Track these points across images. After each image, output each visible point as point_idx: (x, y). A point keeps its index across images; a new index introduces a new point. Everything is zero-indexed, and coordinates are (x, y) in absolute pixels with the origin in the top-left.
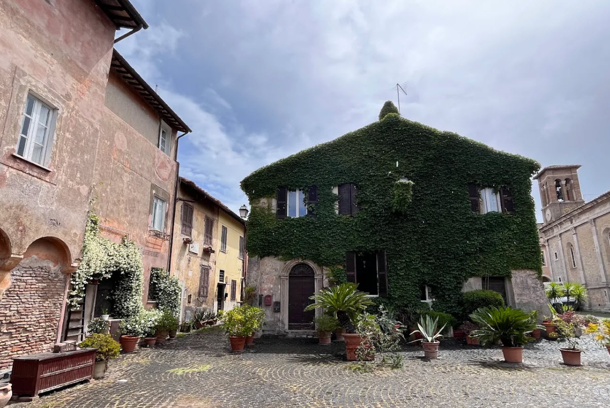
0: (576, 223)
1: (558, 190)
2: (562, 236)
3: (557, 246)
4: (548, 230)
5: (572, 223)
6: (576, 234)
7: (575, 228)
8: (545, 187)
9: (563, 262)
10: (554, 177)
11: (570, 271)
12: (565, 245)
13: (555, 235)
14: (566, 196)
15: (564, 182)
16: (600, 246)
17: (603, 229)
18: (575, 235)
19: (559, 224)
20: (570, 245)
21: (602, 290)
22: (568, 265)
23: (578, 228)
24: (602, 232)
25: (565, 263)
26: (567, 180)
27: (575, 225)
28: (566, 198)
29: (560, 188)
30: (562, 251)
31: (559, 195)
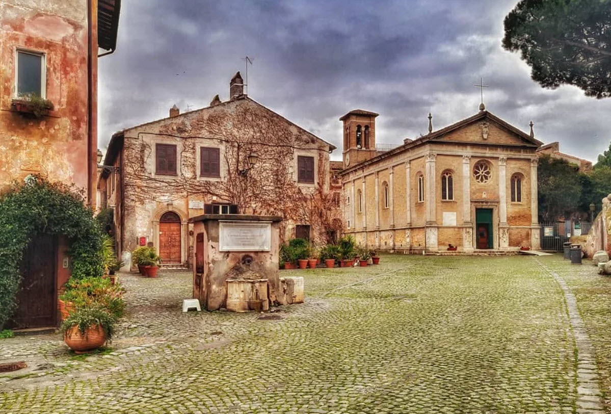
0: (366, 172)
1: (358, 135)
2: (356, 182)
3: (351, 191)
4: (345, 174)
5: (363, 172)
6: (364, 182)
7: (365, 176)
8: (348, 131)
9: (353, 207)
10: (357, 123)
11: (357, 215)
12: (356, 191)
13: (350, 180)
14: (363, 143)
15: (363, 129)
16: (379, 195)
17: (382, 181)
18: (364, 184)
19: (354, 170)
20: (360, 191)
21: (375, 233)
22: (356, 210)
23: (367, 178)
24: (381, 184)
25: (355, 207)
26: (367, 127)
27: (365, 175)
28: (363, 146)
29: (360, 133)
30: (353, 196)
31: (358, 141)
